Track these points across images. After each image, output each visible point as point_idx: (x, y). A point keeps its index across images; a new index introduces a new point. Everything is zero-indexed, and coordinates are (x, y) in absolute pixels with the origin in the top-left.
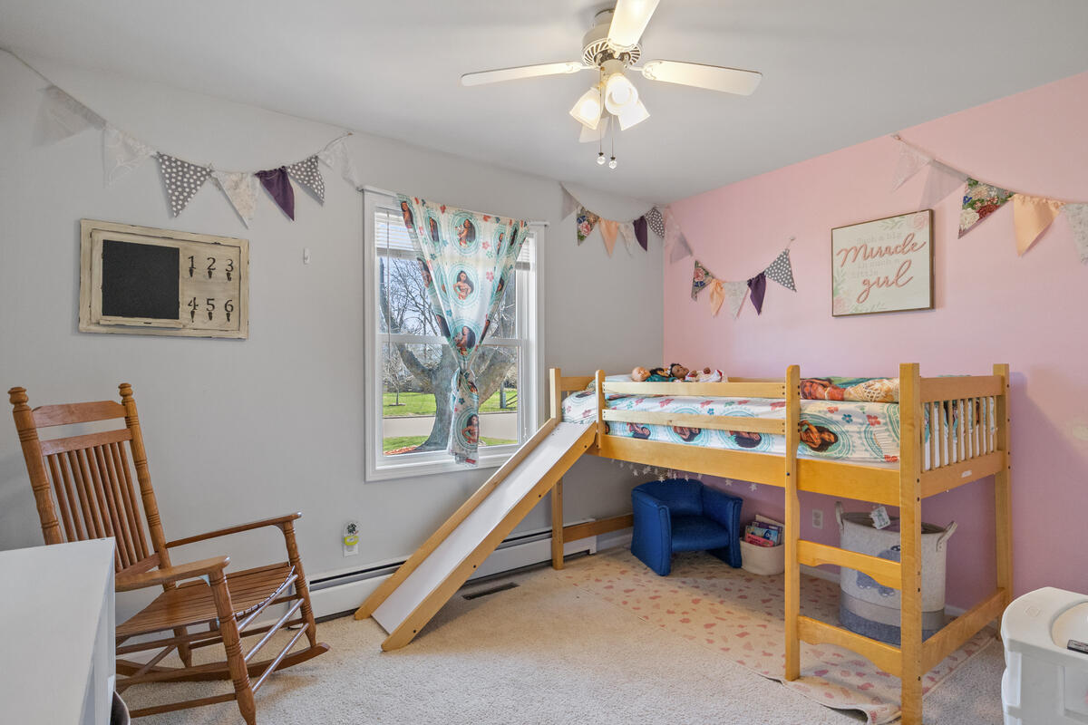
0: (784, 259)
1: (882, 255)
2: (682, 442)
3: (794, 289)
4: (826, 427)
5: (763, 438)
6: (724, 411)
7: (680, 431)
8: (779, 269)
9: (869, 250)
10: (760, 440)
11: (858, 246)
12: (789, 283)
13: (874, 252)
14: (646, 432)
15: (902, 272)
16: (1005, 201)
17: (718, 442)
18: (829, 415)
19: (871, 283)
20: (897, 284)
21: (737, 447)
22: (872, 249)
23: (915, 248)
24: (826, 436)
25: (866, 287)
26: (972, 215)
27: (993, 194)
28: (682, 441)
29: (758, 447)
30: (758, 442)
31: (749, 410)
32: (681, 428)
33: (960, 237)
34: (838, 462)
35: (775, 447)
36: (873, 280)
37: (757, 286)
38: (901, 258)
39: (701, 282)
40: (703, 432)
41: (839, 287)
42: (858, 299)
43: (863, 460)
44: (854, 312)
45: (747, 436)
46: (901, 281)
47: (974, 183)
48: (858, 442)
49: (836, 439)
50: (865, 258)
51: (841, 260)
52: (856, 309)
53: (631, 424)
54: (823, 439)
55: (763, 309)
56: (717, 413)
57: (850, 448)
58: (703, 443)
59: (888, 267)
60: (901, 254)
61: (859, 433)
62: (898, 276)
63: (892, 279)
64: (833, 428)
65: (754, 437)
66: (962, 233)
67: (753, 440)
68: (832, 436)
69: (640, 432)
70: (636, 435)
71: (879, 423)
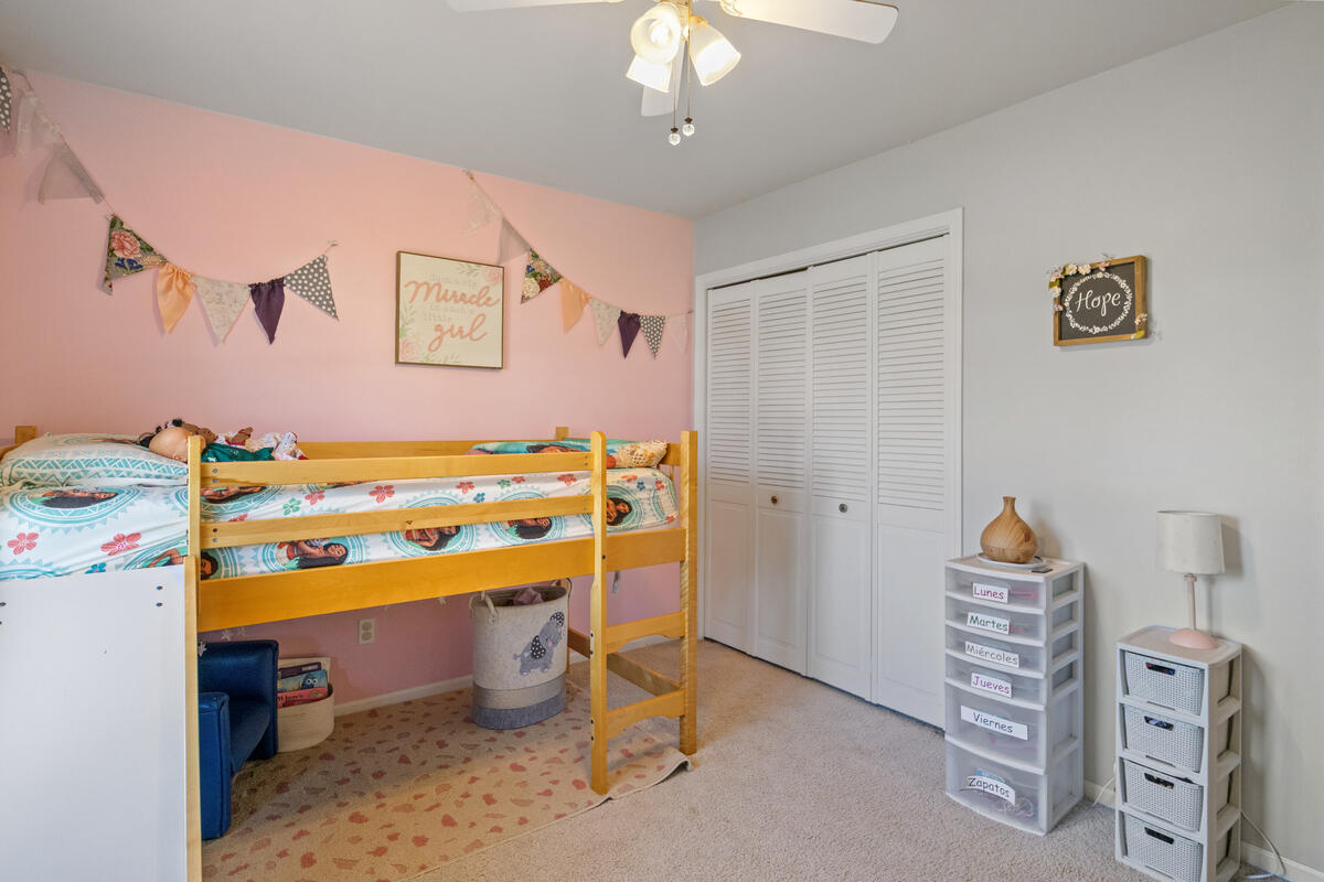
0: (318, 267)
1: (456, 301)
2: (425, 553)
3: (336, 316)
4: (620, 497)
5: (554, 522)
6: (502, 495)
7: (421, 536)
8: (311, 281)
9: (443, 292)
10: (550, 525)
11: (432, 283)
12: (328, 305)
13: (449, 297)
14: (336, 552)
15: (476, 324)
16: (556, 281)
17: (490, 540)
18: (627, 485)
19: (445, 330)
20: (471, 339)
21: (521, 541)
22: (447, 291)
23: (490, 303)
24: (621, 507)
25: (439, 334)
26: (533, 285)
27: (548, 271)
28: (423, 551)
29: (549, 534)
30: (548, 528)
31: (538, 489)
32: (422, 531)
33: (522, 302)
34: (630, 532)
35: (568, 529)
36: (446, 327)
37: (268, 298)
38: (478, 310)
39: (130, 261)
40: (463, 530)
41: (406, 327)
42: (430, 345)
43: (653, 526)
44: (425, 362)
45: (533, 523)
46: (475, 335)
47: (535, 256)
48: (648, 508)
49: (631, 509)
50: (438, 300)
51: (411, 294)
52: (428, 359)
53: (293, 544)
54: (618, 511)
55: (277, 334)
56: (489, 499)
57: (641, 515)
58: (464, 548)
59: (461, 316)
60: (474, 306)
61: (649, 499)
62: (472, 330)
63: (466, 330)
64: (627, 498)
65: (542, 523)
66: (524, 299)
67: (541, 527)
68: (627, 507)
69: (316, 556)
70: (307, 562)
71: (663, 487)
